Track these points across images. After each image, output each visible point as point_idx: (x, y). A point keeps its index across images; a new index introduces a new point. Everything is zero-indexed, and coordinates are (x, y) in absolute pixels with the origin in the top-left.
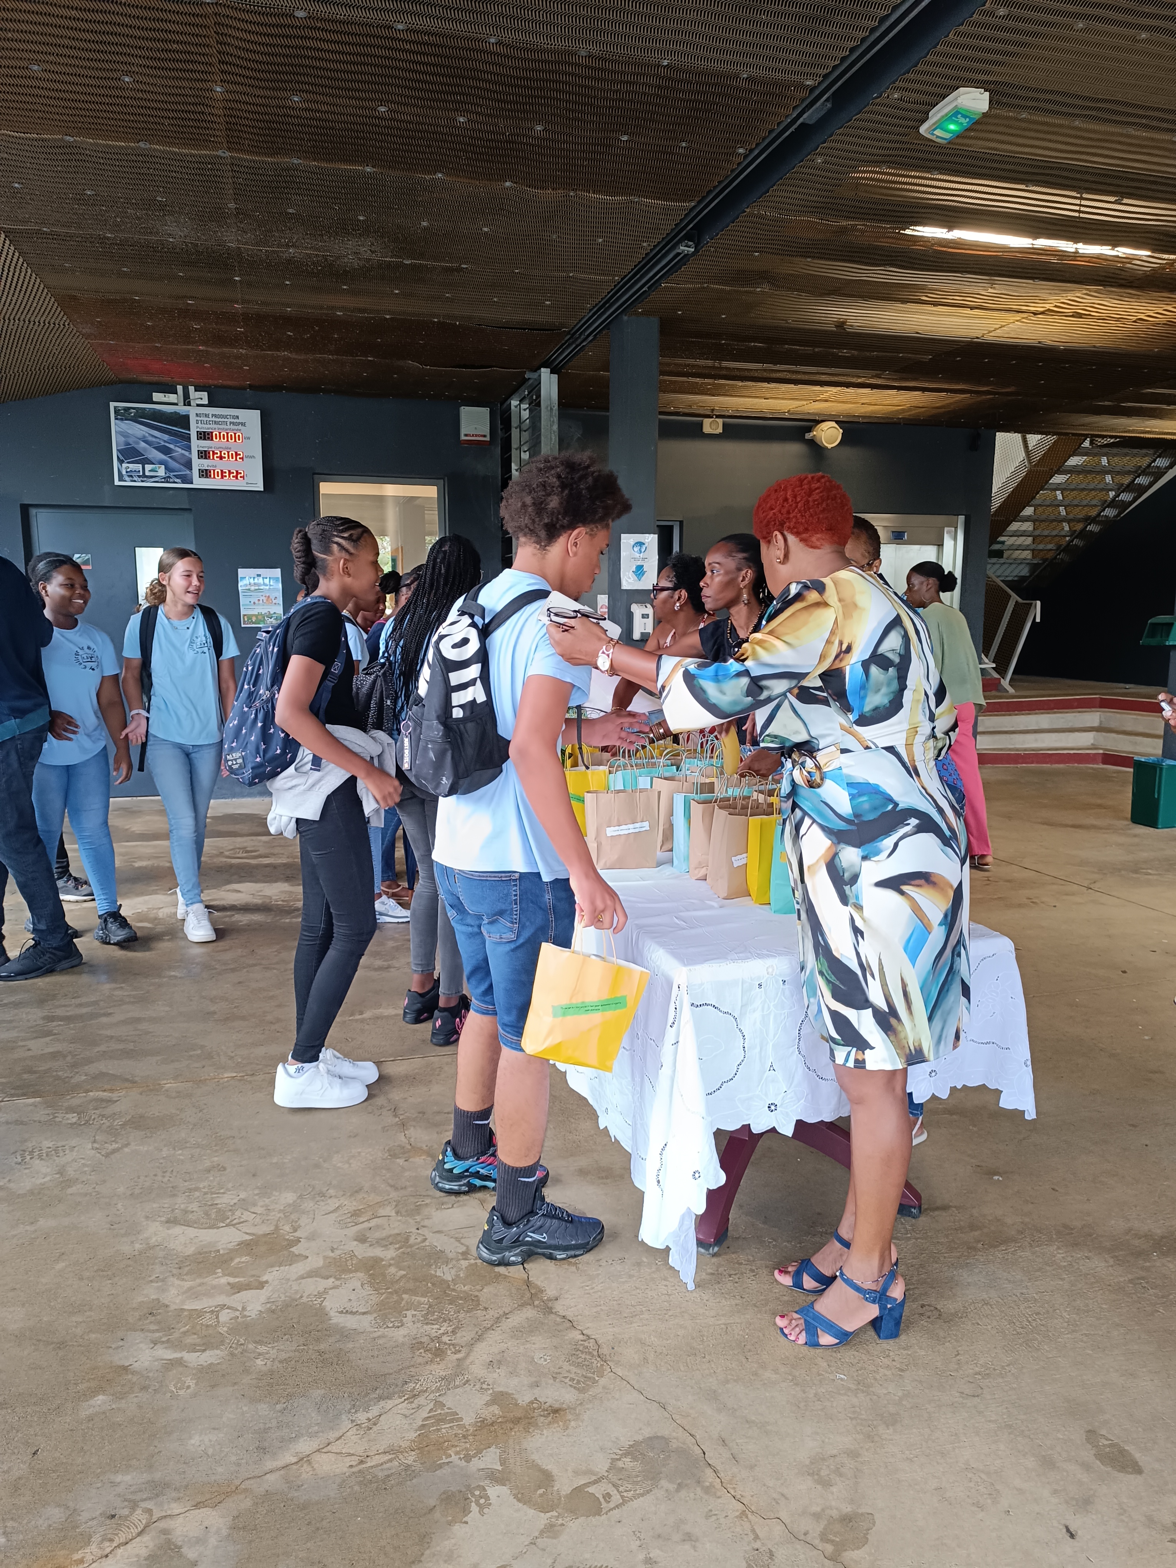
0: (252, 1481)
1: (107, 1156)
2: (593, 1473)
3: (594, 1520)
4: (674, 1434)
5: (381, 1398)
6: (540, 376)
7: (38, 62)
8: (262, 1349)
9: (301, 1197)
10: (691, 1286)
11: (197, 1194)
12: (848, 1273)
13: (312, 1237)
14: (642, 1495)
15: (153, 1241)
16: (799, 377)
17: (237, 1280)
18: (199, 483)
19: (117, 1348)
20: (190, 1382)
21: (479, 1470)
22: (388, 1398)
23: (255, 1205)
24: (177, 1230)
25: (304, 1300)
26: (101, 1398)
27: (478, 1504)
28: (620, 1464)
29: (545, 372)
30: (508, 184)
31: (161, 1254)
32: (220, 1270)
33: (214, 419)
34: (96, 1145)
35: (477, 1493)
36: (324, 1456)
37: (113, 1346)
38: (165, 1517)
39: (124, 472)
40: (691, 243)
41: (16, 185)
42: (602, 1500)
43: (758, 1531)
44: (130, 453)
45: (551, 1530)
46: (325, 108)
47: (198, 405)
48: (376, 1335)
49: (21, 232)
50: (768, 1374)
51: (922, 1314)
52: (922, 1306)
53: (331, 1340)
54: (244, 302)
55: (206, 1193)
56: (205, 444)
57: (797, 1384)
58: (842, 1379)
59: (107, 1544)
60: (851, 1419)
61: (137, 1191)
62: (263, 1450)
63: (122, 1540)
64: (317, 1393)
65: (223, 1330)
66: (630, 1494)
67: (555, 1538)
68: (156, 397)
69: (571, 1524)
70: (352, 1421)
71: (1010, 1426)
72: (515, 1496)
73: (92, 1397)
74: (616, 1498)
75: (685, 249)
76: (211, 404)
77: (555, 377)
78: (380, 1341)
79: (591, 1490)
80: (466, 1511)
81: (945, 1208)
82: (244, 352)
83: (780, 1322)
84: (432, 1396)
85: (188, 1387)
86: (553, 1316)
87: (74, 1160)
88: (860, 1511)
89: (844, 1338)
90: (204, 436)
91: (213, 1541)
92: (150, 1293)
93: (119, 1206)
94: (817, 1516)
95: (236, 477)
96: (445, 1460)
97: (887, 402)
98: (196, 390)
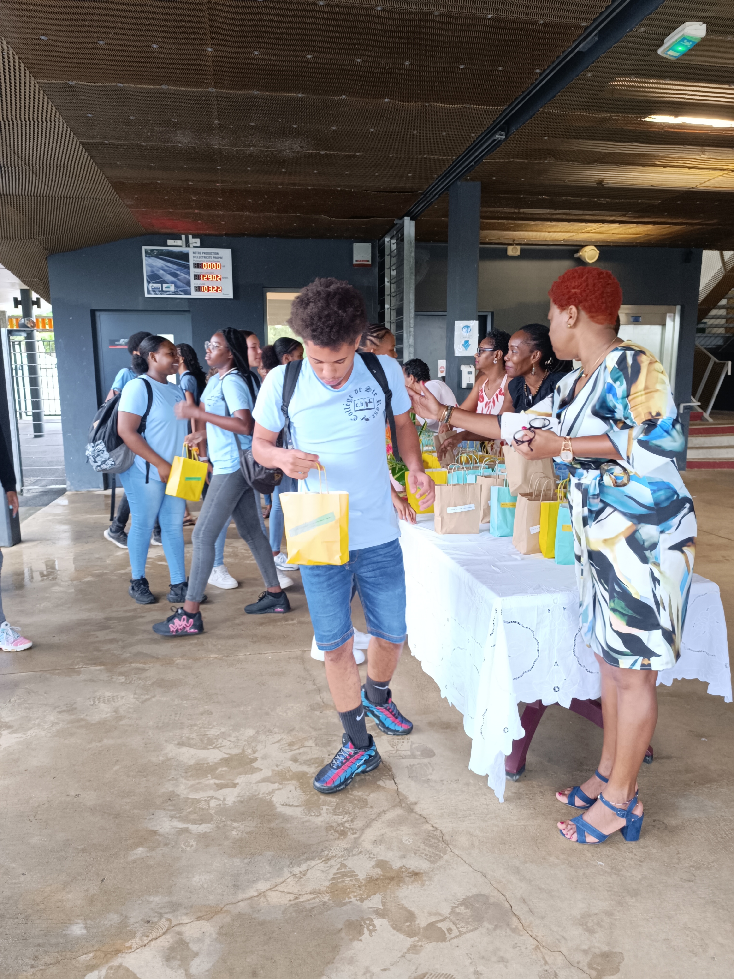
0: (230, 906)
1: (143, 702)
2: (440, 915)
3: (442, 944)
4: (492, 894)
5: (307, 859)
6: (403, 222)
7: (103, 39)
8: (235, 825)
9: (257, 732)
10: (502, 800)
11: (196, 728)
12: (606, 797)
13: (265, 757)
14: (472, 931)
15: (170, 755)
16: (571, 217)
17: (220, 782)
18: (195, 295)
19: (150, 819)
20: (193, 842)
21: (369, 908)
22: (312, 859)
23: (230, 736)
24: (184, 749)
25: (261, 796)
26: (140, 850)
27: (368, 929)
28: (457, 910)
29: (407, 219)
30: (387, 100)
31: (175, 764)
32: (209, 775)
33: (204, 255)
34: (136, 696)
35: (368, 922)
36: (274, 893)
37: (148, 818)
38: (179, 924)
39: (150, 289)
40: (502, 133)
41: (89, 115)
42: (446, 932)
43: (547, 959)
44: (154, 277)
45: (414, 949)
46: (274, 58)
47: (194, 247)
48: (304, 820)
49: (91, 144)
50: (552, 859)
51: (654, 826)
52: (654, 821)
53: (277, 821)
54: (222, 182)
55: (201, 728)
56: (198, 271)
57: (571, 867)
58: (601, 865)
59: (145, 938)
60: (608, 891)
61: (160, 725)
62: (236, 887)
63: (154, 937)
64: (269, 854)
65: (212, 812)
66: (464, 930)
67: (417, 954)
68: (170, 242)
69: (427, 946)
70: (291, 872)
71: (714, 902)
72: (392, 926)
73: (136, 848)
74: (455, 932)
75: (499, 137)
76: (203, 245)
77: (413, 223)
78: (307, 824)
79: (439, 925)
80: (361, 933)
81: (668, 757)
82: (221, 213)
83: (561, 826)
84: (339, 860)
85: (192, 846)
86: (414, 814)
87: (123, 705)
88: (614, 951)
89: (603, 839)
90: (198, 265)
91: (207, 941)
92: (168, 787)
93: (150, 733)
94: (585, 952)
95: (217, 290)
96: (347, 900)
97: (630, 232)
98: (193, 237)
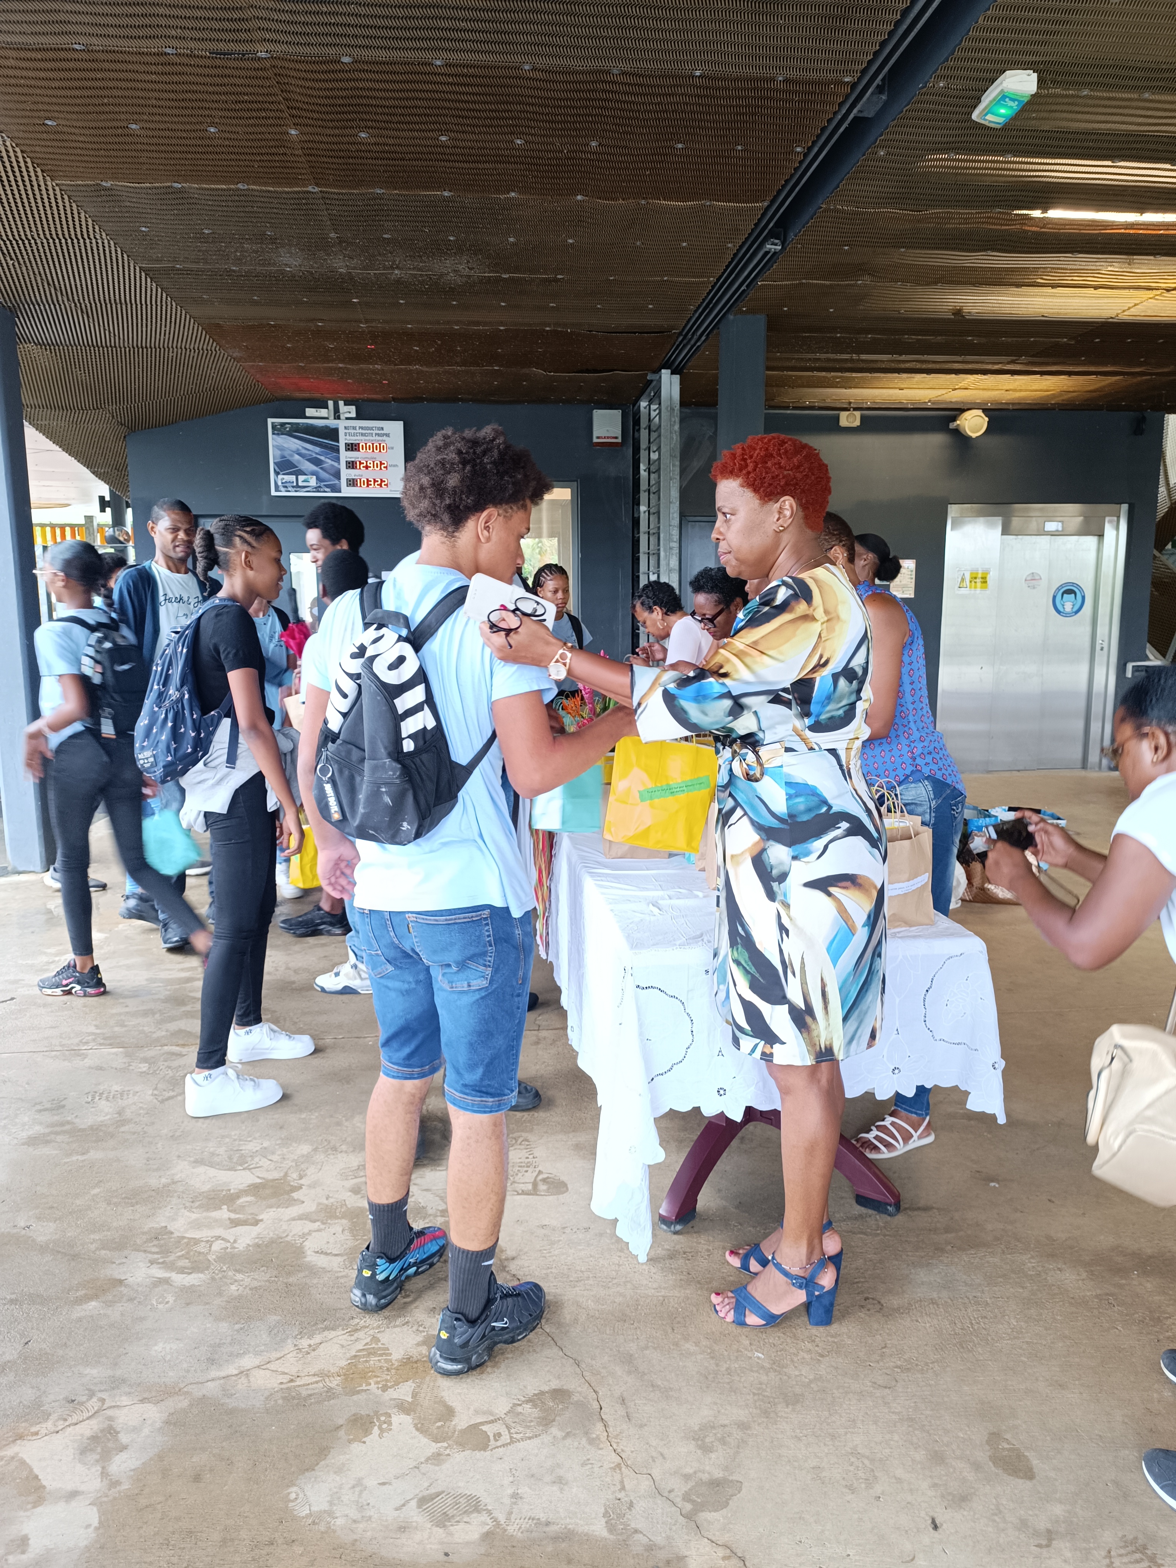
0: (194, 1386)
1: (162, 1102)
2: (491, 1414)
3: (478, 1454)
4: (579, 1389)
5: (327, 1328)
6: (660, 377)
8: (239, 1276)
9: (315, 1150)
10: (642, 1258)
11: (227, 1140)
12: (778, 1259)
13: (312, 1186)
14: (530, 1438)
15: (177, 1178)
16: (930, 366)
17: (237, 1216)
18: (347, 492)
19: (120, 1264)
20: (171, 1299)
21: (391, 1399)
22: (333, 1329)
23: (273, 1153)
24: (201, 1169)
25: (289, 1238)
26: (93, 1303)
27: (380, 1428)
28: (519, 1409)
29: (665, 373)
30: (579, 197)
31: (181, 1189)
32: (225, 1207)
33: (361, 431)
34: (156, 1092)
35: (383, 1418)
36: (262, 1372)
37: (117, 1262)
38: (114, 1407)
39: (280, 483)
40: (777, 241)
41: (144, 229)
42: (492, 1438)
43: (625, 1483)
44: (286, 466)
45: (437, 1458)
46: (391, 141)
47: (347, 419)
48: (340, 1274)
49: (158, 270)
50: (690, 1346)
51: (862, 1307)
52: (866, 1299)
53: (301, 1275)
55: (235, 1140)
56: (352, 455)
57: (713, 1358)
58: (759, 1358)
59: (61, 1422)
60: (754, 1394)
61: (178, 1134)
62: (211, 1361)
63: (74, 1421)
64: (273, 1319)
65: (211, 1257)
66: (518, 1436)
67: (438, 1465)
68: (309, 412)
69: (456, 1455)
70: (295, 1345)
71: (911, 1419)
72: (416, 1426)
73: (86, 1303)
74: (505, 1438)
75: (772, 247)
76: (359, 416)
77: (676, 378)
78: (342, 1281)
79: (484, 1428)
80: (367, 1432)
81: (926, 1209)
82: (379, 367)
83: (715, 1300)
84: (371, 1332)
85: (167, 1303)
86: (505, 1274)
87: (135, 1104)
88: (731, 1478)
89: (772, 1320)
90: (352, 447)
91: (146, 1431)
92: (160, 1220)
93: (159, 1145)
94: (687, 1477)
95: (380, 485)
96: (364, 1387)
97: (1034, 388)
98: (345, 405)
